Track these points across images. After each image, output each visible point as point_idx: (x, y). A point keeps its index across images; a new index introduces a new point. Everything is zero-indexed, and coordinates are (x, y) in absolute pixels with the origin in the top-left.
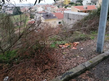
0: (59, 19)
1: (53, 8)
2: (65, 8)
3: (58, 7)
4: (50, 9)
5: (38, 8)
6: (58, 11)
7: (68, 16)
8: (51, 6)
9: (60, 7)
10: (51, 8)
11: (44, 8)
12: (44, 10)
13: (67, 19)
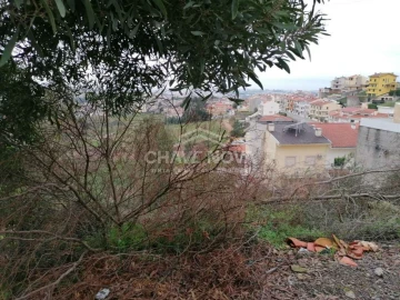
0: (336, 146)
1: (320, 105)
2: (370, 107)
3: (342, 103)
4: (309, 111)
5: (262, 103)
6: (337, 119)
7: (377, 140)
8: (312, 97)
9: (349, 102)
10: (312, 105)
11: (286, 105)
12: (284, 111)
13: (372, 151)
